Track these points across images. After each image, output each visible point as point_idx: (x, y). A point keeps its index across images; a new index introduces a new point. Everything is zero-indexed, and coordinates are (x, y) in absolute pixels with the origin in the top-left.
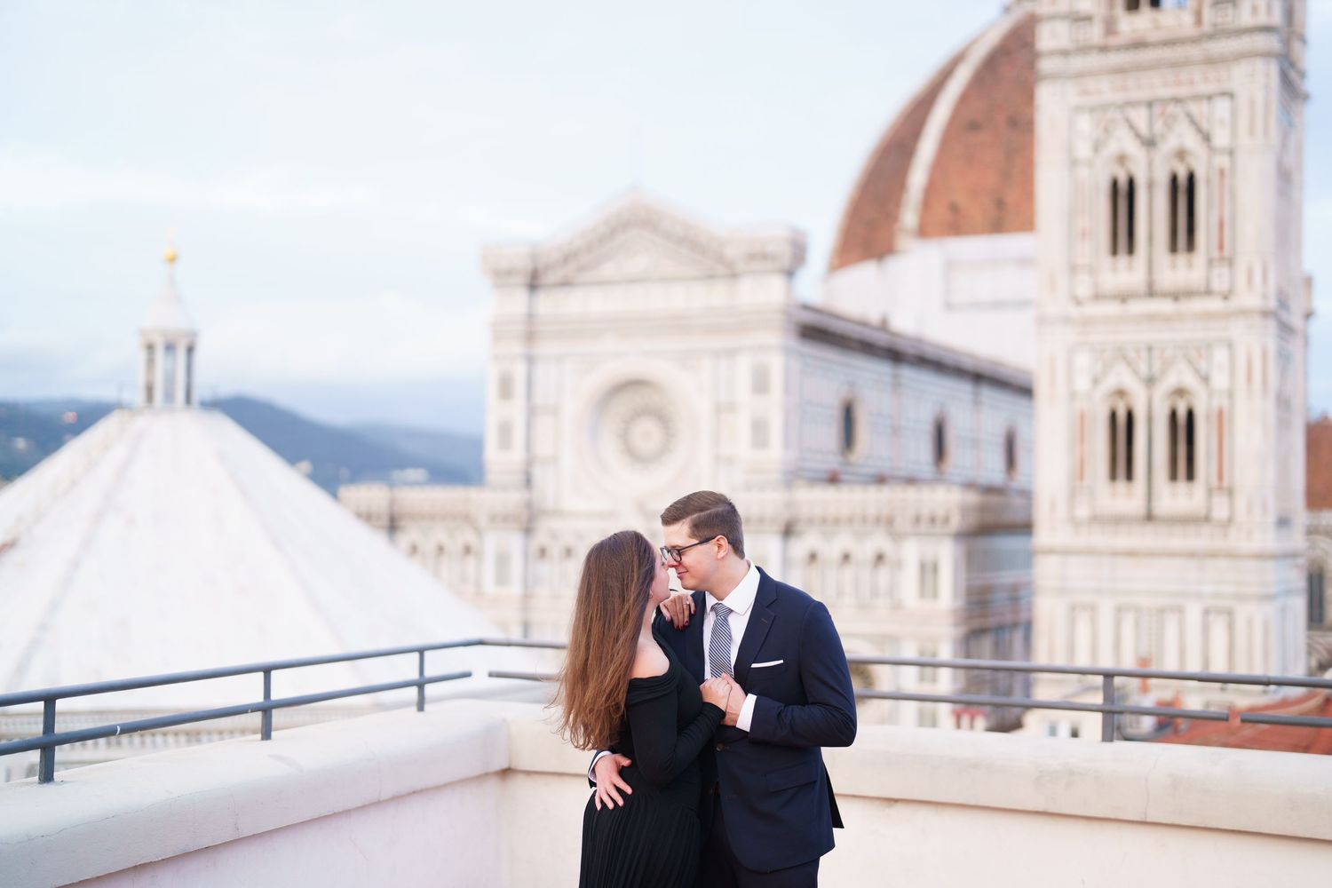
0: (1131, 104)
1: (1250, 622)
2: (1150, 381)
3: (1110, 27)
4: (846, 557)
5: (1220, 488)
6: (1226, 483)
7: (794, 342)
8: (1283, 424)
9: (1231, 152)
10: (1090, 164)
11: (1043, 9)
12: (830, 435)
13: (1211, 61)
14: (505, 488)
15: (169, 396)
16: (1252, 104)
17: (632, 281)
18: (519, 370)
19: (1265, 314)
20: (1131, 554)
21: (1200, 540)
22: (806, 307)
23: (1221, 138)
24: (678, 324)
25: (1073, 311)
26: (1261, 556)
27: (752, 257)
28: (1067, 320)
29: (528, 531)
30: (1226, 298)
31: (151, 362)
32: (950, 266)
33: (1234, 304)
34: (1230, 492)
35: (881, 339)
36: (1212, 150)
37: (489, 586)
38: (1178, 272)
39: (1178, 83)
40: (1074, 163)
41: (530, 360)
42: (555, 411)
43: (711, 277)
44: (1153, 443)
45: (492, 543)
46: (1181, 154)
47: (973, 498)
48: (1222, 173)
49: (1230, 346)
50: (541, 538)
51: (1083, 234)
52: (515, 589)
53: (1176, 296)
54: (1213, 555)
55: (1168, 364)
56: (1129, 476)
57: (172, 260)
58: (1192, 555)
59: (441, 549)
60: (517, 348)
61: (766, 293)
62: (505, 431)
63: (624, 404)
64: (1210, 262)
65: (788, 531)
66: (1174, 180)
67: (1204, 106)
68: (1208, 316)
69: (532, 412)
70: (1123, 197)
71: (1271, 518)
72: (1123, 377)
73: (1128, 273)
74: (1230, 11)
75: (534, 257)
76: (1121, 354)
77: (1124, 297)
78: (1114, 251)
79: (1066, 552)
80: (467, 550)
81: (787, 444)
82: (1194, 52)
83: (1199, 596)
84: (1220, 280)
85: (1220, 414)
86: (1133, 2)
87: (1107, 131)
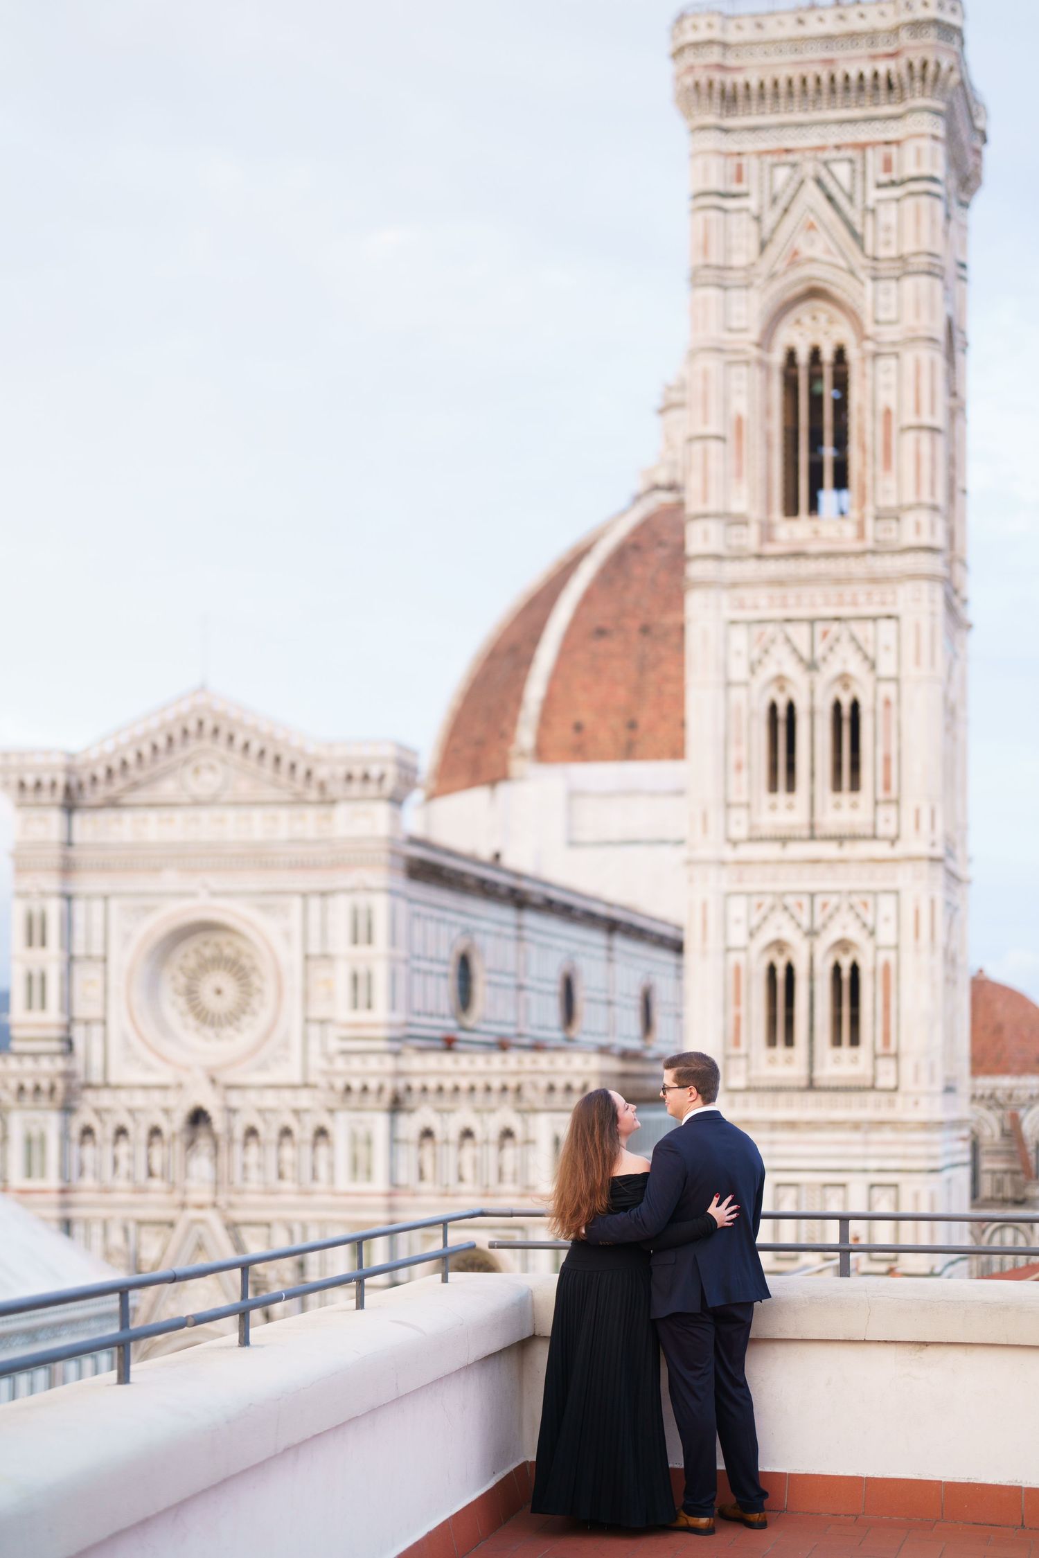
0: (788, 620)
1: (916, 1196)
2: (812, 933)
3: (767, 534)
4: (467, 1134)
5: (886, 1055)
6: (892, 1049)
7: (401, 882)
8: (950, 981)
9: (897, 681)
10: (746, 684)
11: (694, 505)
12: (442, 993)
13: (874, 580)
14: (35, 1055)
16: (918, 627)
17: (197, 803)
18: (54, 908)
19: (933, 860)
20: (791, 1125)
21: (865, 1110)
22: (414, 841)
23: (887, 666)
24: (258, 860)
25: (729, 853)
26: (926, 1126)
27: (349, 778)
28: (722, 863)
29: (67, 1109)
30: (892, 842)
33: (900, 850)
34: (896, 1056)
35: (497, 878)
37: (16, 1177)
38: (842, 811)
39: (841, 603)
40: (728, 684)
41: (68, 898)
42: (105, 960)
43: (299, 801)
44: (815, 1003)
45: (18, 1125)
46: (844, 680)
47: (614, 1065)
48: (887, 703)
49: (897, 896)
50: (85, 1116)
51: (739, 767)
52: (53, 1181)
53: (840, 839)
54: (880, 1124)
55: (831, 917)
56: (789, 1041)
58: (856, 1126)
60: (52, 883)
61: (370, 822)
62: (35, 984)
63: (187, 955)
64: (876, 803)
65: (397, 1106)
66: (837, 707)
67: (869, 626)
68: (875, 861)
69: (71, 960)
70: (783, 724)
71: (938, 1086)
72: (783, 928)
73: (788, 812)
74: (894, 524)
75: (69, 770)
76: (781, 905)
77: (784, 840)
78: (773, 787)
81: (393, 1006)
82: (857, 567)
83: (865, 1171)
84: (887, 823)
85: (887, 967)
86: (791, 509)
87: (766, 651)
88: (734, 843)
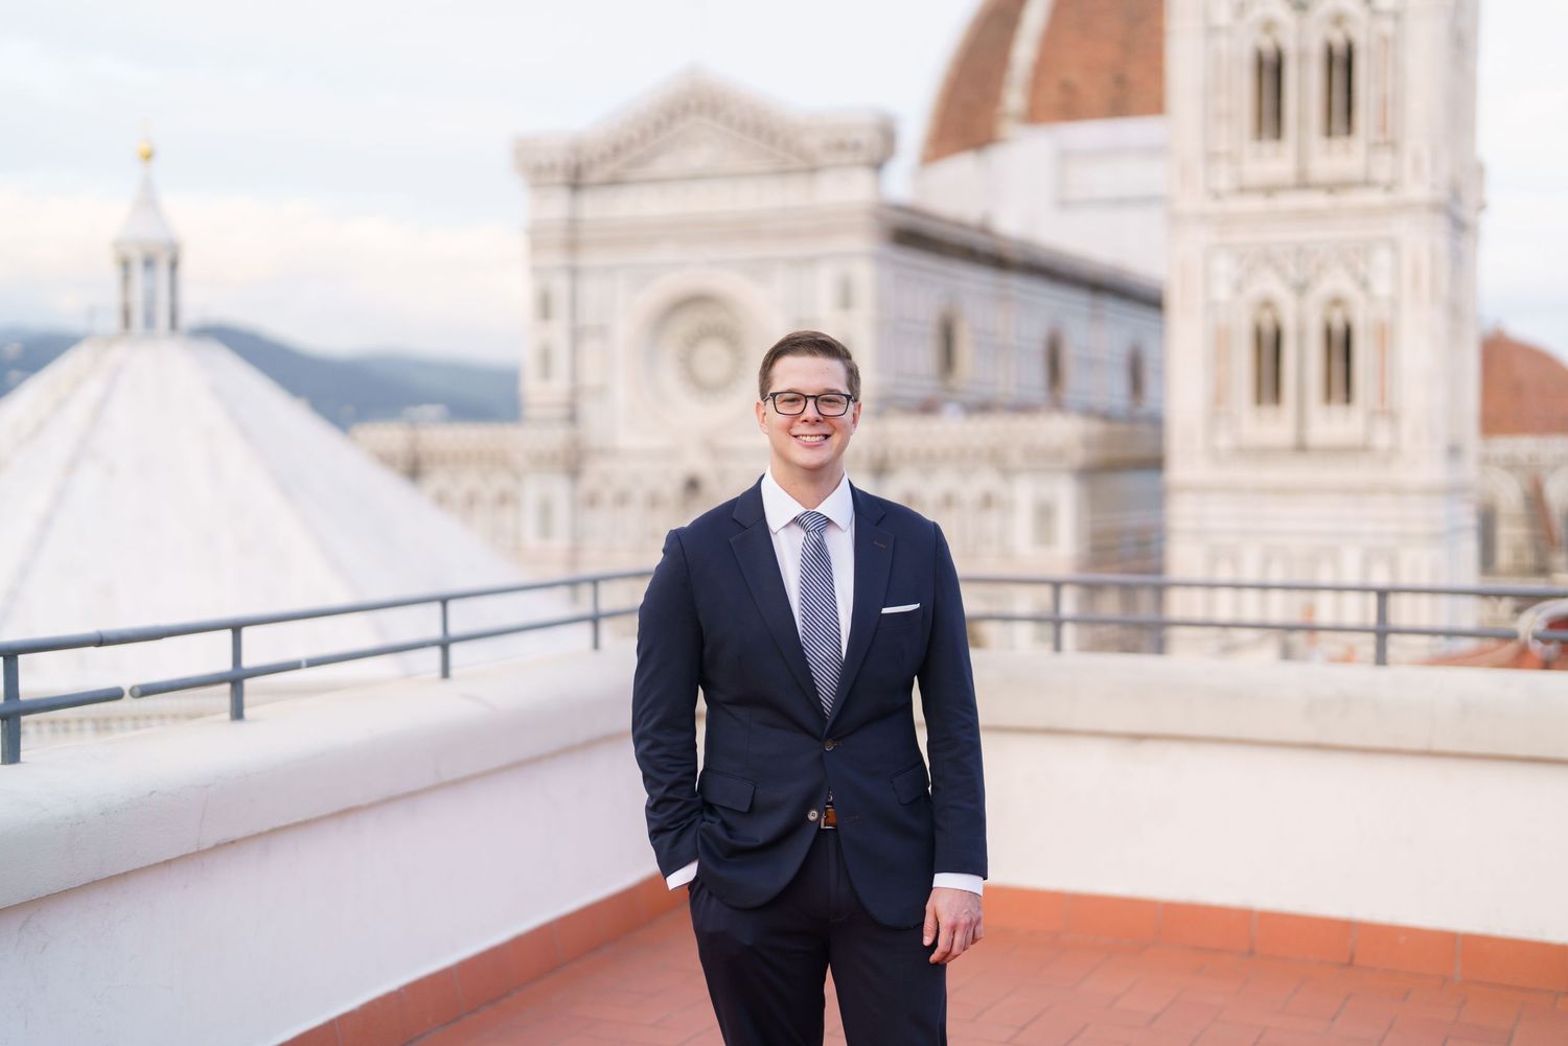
1: (1416, 567)
2: (1301, 289)
5: (1382, 412)
6: (1388, 404)
7: (885, 249)
8: (1455, 336)
9: (1397, 16)
10: (1231, 31)
12: (924, 357)
14: (546, 423)
15: (150, 321)
17: (692, 178)
18: (560, 286)
19: (1436, 207)
20: (1282, 491)
21: (1358, 473)
22: (900, 208)
24: (747, 229)
25: (1212, 206)
26: (1428, 491)
27: (833, 147)
28: (1203, 217)
29: (574, 473)
30: (1389, 188)
31: (126, 279)
32: (1065, 156)
33: (1398, 196)
34: (1394, 416)
35: (981, 242)
36: (1375, 13)
37: (531, 539)
38: (1334, 159)
40: (1212, 31)
41: (574, 272)
42: (603, 331)
43: (783, 172)
44: (1305, 362)
45: (532, 491)
46: (1338, 19)
47: (1096, 428)
48: (1385, 40)
49: (1394, 245)
50: (590, 482)
51: (1223, 116)
52: (561, 541)
53: (1332, 187)
54: (1373, 490)
55: (1320, 269)
56: (1277, 398)
57: (148, 156)
58: (1347, 490)
59: (471, 500)
60: (556, 259)
61: (849, 190)
62: (545, 357)
63: (685, 324)
64: (1374, 147)
65: (880, 469)
66: (1330, 51)
68: (1370, 212)
69: (577, 335)
70: (1271, 71)
71: (1441, 447)
72: (1271, 285)
73: (1276, 162)
75: (576, 150)
76: (1268, 259)
77: (1269, 190)
78: (1259, 135)
79: (1202, 490)
80: (504, 499)
83: (1358, 535)
84: (1382, 170)
85: (1382, 326)
88: (1217, 195)
